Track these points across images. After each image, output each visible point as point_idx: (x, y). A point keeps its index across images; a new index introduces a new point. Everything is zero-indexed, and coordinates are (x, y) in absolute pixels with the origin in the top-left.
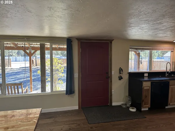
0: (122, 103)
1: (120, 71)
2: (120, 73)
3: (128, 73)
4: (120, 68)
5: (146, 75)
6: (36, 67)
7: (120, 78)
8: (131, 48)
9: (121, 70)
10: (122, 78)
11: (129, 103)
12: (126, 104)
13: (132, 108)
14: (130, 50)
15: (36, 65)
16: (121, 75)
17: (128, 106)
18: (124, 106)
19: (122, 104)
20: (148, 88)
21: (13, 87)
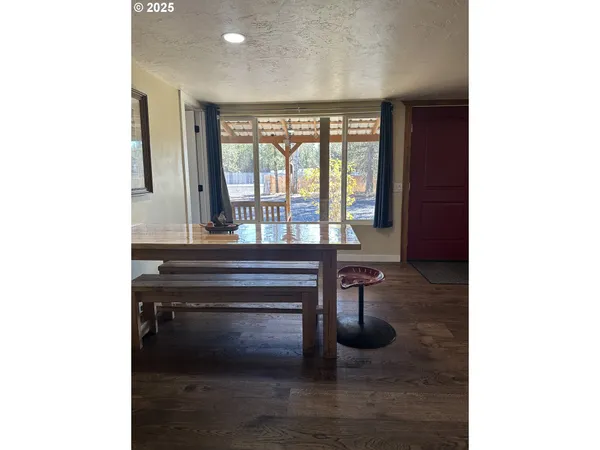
6: (278, 194)
15: (277, 191)
21: (270, 208)
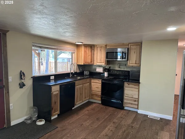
0: (25, 117)
1: (21, 76)
2: (21, 79)
3: (32, 77)
4: (21, 71)
5: (52, 78)
7: (22, 85)
8: (34, 46)
9: (22, 74)
10: (24, 85)
11: (35, 115)
12: (30, 118)
13: (40, 121)
14: (33, 48)
16: (23, 81)
17: (34, 119)
18: (29, 122)
19: (26, 119)
20: (57, 92)
